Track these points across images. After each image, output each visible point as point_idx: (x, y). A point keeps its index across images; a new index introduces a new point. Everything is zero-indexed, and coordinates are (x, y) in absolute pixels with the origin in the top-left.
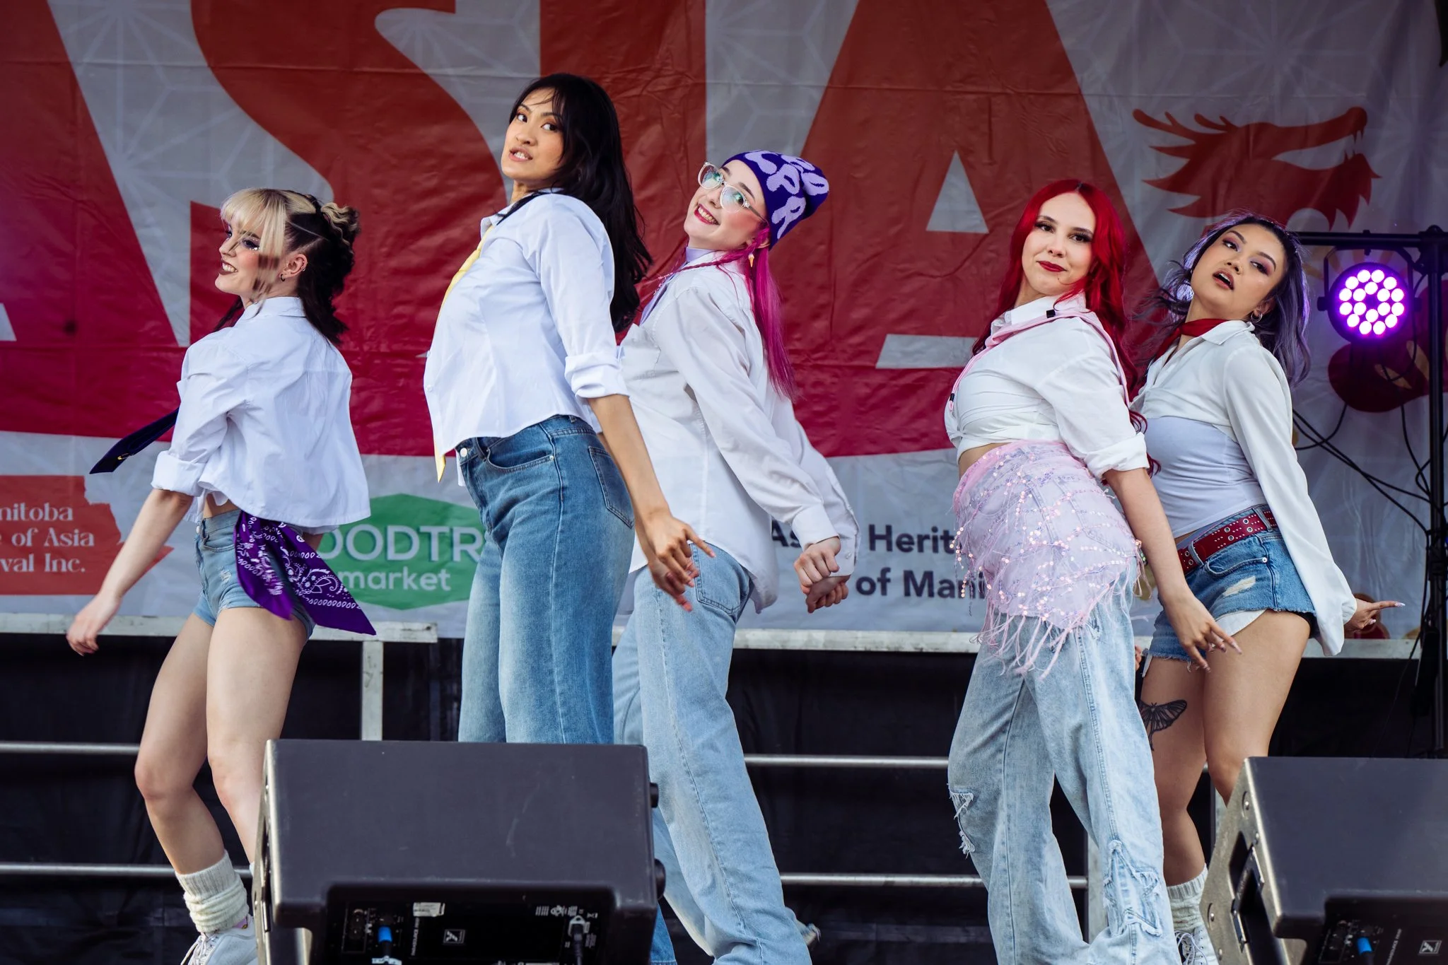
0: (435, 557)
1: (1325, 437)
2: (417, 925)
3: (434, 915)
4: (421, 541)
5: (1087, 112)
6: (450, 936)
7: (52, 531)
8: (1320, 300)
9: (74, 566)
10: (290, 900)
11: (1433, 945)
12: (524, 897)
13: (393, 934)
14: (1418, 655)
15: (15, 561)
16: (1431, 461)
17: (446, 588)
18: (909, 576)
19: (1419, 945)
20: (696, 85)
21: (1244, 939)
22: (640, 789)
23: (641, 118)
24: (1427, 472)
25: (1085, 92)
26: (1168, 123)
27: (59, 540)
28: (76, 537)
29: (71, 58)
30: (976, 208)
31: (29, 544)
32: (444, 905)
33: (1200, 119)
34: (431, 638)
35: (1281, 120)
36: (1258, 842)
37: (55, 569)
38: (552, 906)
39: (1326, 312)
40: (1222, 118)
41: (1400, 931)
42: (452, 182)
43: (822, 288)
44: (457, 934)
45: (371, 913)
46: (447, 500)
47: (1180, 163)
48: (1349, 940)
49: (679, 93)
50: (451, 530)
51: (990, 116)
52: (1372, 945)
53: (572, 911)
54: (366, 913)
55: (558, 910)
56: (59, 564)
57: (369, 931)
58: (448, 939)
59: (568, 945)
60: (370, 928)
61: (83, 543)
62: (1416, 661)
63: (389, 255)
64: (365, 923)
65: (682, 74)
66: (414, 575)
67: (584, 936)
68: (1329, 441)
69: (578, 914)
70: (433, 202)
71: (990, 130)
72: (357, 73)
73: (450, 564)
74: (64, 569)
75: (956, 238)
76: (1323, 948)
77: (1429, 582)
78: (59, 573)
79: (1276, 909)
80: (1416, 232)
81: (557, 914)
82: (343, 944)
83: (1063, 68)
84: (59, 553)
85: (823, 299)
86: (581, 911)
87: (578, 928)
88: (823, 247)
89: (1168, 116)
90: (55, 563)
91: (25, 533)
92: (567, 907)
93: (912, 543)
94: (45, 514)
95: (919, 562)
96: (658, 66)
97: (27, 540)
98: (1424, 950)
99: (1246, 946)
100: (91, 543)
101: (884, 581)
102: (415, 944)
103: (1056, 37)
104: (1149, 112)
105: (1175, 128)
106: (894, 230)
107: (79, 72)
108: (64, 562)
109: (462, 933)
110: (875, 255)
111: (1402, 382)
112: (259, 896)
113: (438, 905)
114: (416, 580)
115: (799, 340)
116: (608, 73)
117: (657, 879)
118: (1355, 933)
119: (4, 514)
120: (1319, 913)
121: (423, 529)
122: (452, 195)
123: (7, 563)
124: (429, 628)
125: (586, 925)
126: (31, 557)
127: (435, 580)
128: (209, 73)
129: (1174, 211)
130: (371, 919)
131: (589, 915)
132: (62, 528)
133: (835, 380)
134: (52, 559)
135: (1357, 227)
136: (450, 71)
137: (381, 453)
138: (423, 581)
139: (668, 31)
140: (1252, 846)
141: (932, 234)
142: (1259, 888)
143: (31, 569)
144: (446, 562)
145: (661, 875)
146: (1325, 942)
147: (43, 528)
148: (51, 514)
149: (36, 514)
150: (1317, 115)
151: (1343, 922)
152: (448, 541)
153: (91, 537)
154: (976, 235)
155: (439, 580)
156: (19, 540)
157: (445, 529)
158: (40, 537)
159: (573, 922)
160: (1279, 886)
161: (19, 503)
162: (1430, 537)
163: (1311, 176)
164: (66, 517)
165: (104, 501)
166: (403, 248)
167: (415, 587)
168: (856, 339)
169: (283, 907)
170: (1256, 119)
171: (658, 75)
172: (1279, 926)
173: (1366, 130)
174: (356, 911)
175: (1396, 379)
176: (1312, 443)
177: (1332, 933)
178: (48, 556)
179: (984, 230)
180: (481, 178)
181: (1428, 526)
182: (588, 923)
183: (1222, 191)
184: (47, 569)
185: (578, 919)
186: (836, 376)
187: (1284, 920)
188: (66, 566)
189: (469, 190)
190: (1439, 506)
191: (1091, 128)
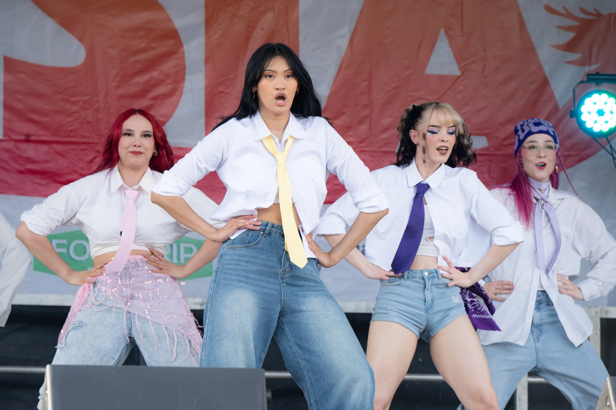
5: (518, 6)
23: (262, 9)
26: (564, 12)
30: (454, 61)
33: (583, 10)
40: (595, 10)
42: (153, 45)
43: (365, 106)
47: (571, 35)
63: (117, 87)
71: (462, 15)
75: (442, 78)
85: (365, 112)
88: (365, 83)
89: (564, 8)
104: (553, 6)
105: (568, 15)
106: (408, 73)
110: (396, 87)
115: (351, 136)
122: (153, 53)
129: (568, 63)
133: (372, 159)
141: (429, 76)
154: (454, 76)
166: (126, 82)
168: (384, 136)
170: (614, 11)
179: (458, 73)
180: (171, 42)
183: (595, 51)
186: (373, 157)
189: (163, 50)
191: (520, 14)
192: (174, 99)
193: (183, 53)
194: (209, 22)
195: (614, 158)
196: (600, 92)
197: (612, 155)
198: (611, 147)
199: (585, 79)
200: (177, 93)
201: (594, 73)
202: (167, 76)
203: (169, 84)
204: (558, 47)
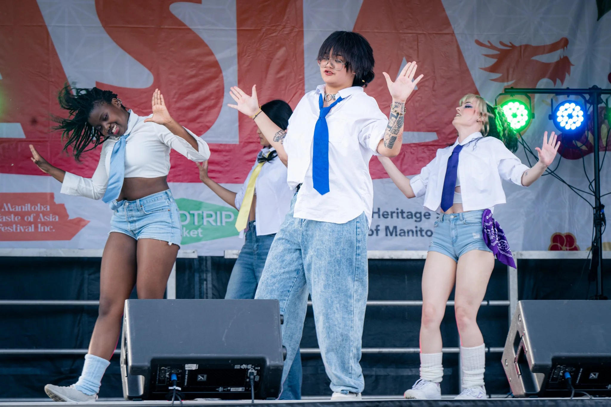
0: (196, 223)
1: (552, 170)
2: (187, 373)
3: (194, 369)
4: (191, 217)
5: (456, 41)
6: (200, 378)
7: (41, 215)
8: (550, 116)
9: (51, 229)
10: (136, 364)
11: (595, 375)
12: (230, 361)
13: (178, 377)
14: (591, 257)
15: (27, 227)
16: (595, 179)
17: (201, 236)
18: (387, 228)
19: (589, 375)
20: (299, 31)
21: (520, 373)
22: (276, 317)
23: (277, 45)
24: (593, 184)
25: (456, 32)
26: (489, 45)
27: (44, 219)
28: (51, 218)
29: (47, 23)
31: (32, 220)
32: (198, 365)
33: (501, 43)
34: (195, 256)
35: (534, 43)
36: (524, 334)
37: (42, 230)
38: (241, 365)
39: (552, 121)
40: (511, 43)
41: (582, 369)
42: (201, 72)
44: (203, 377)
45: (169, 369)
46: (201, 200)
47: (493, 61)
48: (562, 373)
49: (293, 34)
50: (203, 212)
51: (418, 43)
52: (571, 375)
53: (249, 366)
54: (166, 369)
55: (244, 366)
56: (44, 228)
57: (168, 376)
58: (199, 379)
59: (248, 380)
60: (168, 375)
61: (54, 220)
62: (590, 259)
63: (176, 102)
64: (166, 373)
65: (294, 27)
66: (188, 231)
67: (255, 377)
68: (555, 172)
69: (252, 368)
70: (193, 80)
71: (418, 47)
72: (162, 28)
73: (202, 226)
74: (46, 230)
76: (551, 376)
77: (595, 228)
78: (44, 232)
79: (532, 361)
80: (588, 88)
81: (243, 368)
82: (157, 381)
83: (446, 23)
84: (44, 224)
86: (253, 367)
87: (252, 373)
89: (489, 42)
90: (42, 228)
91: (30, 216)
92: (248, 365)
93: (388, 215)
94: (38, 208)
95: (391, 222)
96: (284, 24)
97: (31, 219)
98: (592, 376)
99: (520, 376)
100: (57, 220)
101: (377, 230)
102: (186, 381)
103: (444, 10)
104: (481, 40)
105: (492, 47)
107: (50, 29)
108: (46, 227)
109: (205, 376)
111: (584, 148)
112: (123, 362)
113: (195, 365)
114: (189, 233)
116: (264, 27)
117: (283, 353)
118: (564, 370)
119: (22, 208)
120: (550, 363)
121: (191, 212)
122: (201, 77)
123: (23, 228)
124: (194, 252)
125: (255, 372)
126: (33, 226)
127: (196, 233)
128: (103, 29)
129: (493, 80)
130: (168, 371)
131: (256, 368)
132: (45, 214)
134: (41, 226)
135: (564, 86)
136: (200, 27)
137: (174, 182)
138: (191, 233)
139: (288, 10)
140: (522, 336)
142: (525, 353)
143: (33, 230)
144: (200, 225)
145: (285, 352)
146: (552, 374)
147: (38, 213)
148: (41, 208)
149: (35, 208)
150: (548, 42)
151: (559, 366)
152: (201, 217)
153: (57, 217)
155: (198, 232)
156: (28, 219)
157: (200, 212)
158: (36, 217)
159: (250, 371)
160: (534, 352)
161: (28, 204)
162: (595, 210)
163: (546, 66)
164: (47, 209)
165: (62, 203)
166: (182, 99)
167: (188, 236)
169: (133, 367)
170: (524, 43)
171: (284, 27)
172: (533, 368)
173: (568, 46)
174: (162, 368)
175: (582, 146)
176: (548, 173)
177: (555, 370)
178: (39, 225)
180: (213, 70)
181: (594, 206)
182: (256, 371)
183: (511, 72)
184: (39, 230)
185: (252, 370)
187: (535, 365)
188: (47, 229)
189: (209, 75)
190: (598, 197)
191: (458, 47)
192: (216, 109)
193: (222, 77)
194: (240, 55)
195: (524, 147)
196: (514, 101)
197: (523, 145)
198: (522, 139)
199: (504, 92)
200: (219, 106)
201: (510, 87)
202: (211, 94)
203: (213, 99)
204: (486, 69)
